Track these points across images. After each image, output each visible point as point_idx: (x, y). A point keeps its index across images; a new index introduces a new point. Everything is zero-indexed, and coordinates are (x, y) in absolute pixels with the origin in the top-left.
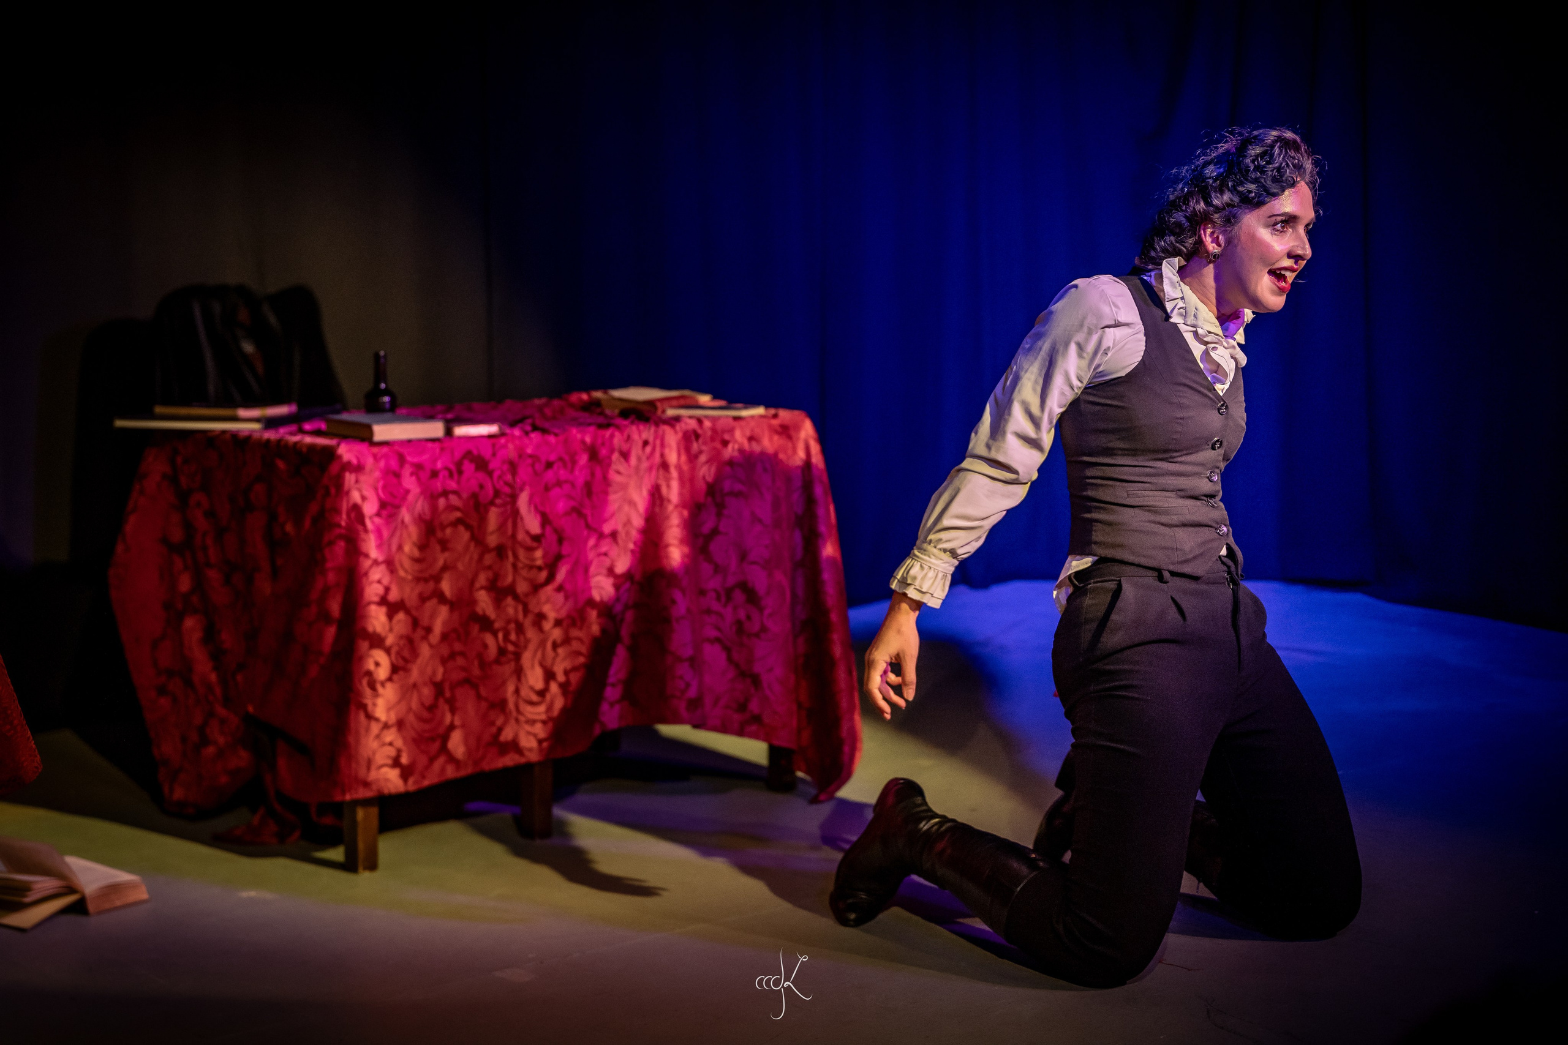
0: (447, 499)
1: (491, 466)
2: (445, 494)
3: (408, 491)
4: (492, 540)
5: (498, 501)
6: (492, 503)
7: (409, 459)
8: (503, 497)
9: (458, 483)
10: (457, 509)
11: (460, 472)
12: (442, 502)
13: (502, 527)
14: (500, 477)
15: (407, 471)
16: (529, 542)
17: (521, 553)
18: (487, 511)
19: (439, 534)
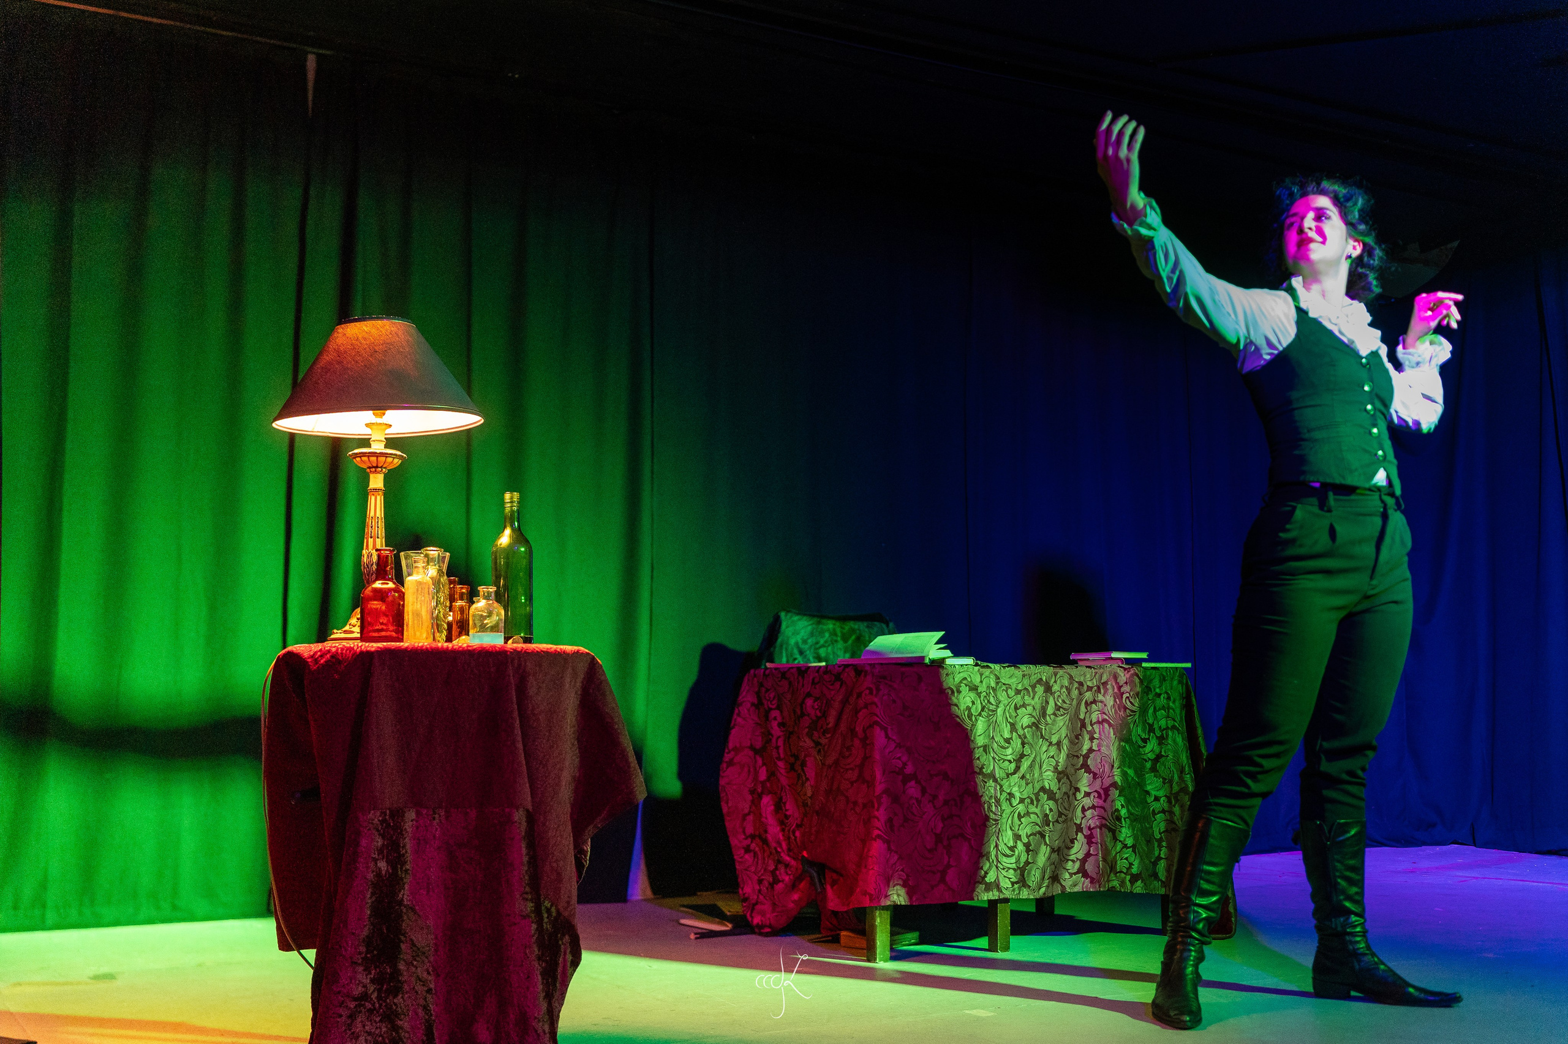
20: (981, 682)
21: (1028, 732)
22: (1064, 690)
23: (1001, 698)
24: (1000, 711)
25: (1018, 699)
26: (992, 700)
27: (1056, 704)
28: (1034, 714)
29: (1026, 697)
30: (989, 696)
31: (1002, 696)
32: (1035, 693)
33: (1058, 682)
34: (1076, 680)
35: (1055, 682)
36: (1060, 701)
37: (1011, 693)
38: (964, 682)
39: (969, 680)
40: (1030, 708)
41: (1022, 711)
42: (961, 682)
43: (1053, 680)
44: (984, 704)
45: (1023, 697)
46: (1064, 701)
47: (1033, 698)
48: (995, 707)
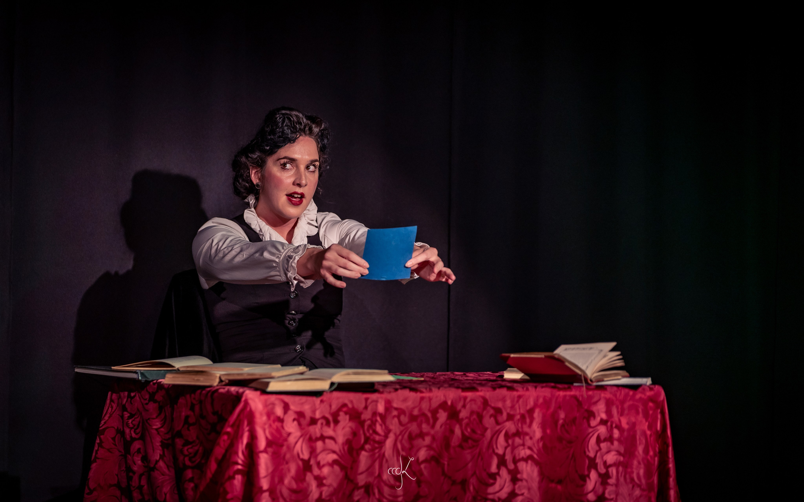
0: (324, 442)
1: (363, 417)
2: (323, 438)
3: (289, 434)
4: (362, 479)
5: (368, 447)
6: (363, 448)
7: (292, 407)
8: (372, 443)
9: (334, 430)
10: (334, 452)
11: (336, 422)
12: (319, 445)
13: (370, 468)
14: (370, 426)
15: (290, 416)
16: (392, 481)
17: (386, 490)
18: (358, 454)
19: (316, 471)
20: (366, 408)
21: (425, 468)
22: (475, 417)
23: (391, 427)
24: (389, 443)
25: (414, 427)
26: (379, 428)
27: (463, 433)
28: (434, 445)
29: (424, 426)
30: (375, 425)
31: (394, 425)
32: (436, 419)
33: (468, 406)
34: (493, 405)
35: (464, 406)
36: (469, 430)
37: (404, 419)
38: (345, 409)
39: (350, 406)
40: (428, 440)
41: (419, 442)
42: (339, 409)
43: (461, 404)
44: (368, 434)
45: (420, 426)
46: (473, 431)
47: (433, 427)
48: (383, 438)
